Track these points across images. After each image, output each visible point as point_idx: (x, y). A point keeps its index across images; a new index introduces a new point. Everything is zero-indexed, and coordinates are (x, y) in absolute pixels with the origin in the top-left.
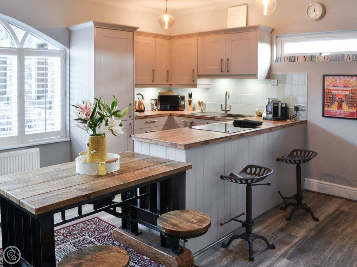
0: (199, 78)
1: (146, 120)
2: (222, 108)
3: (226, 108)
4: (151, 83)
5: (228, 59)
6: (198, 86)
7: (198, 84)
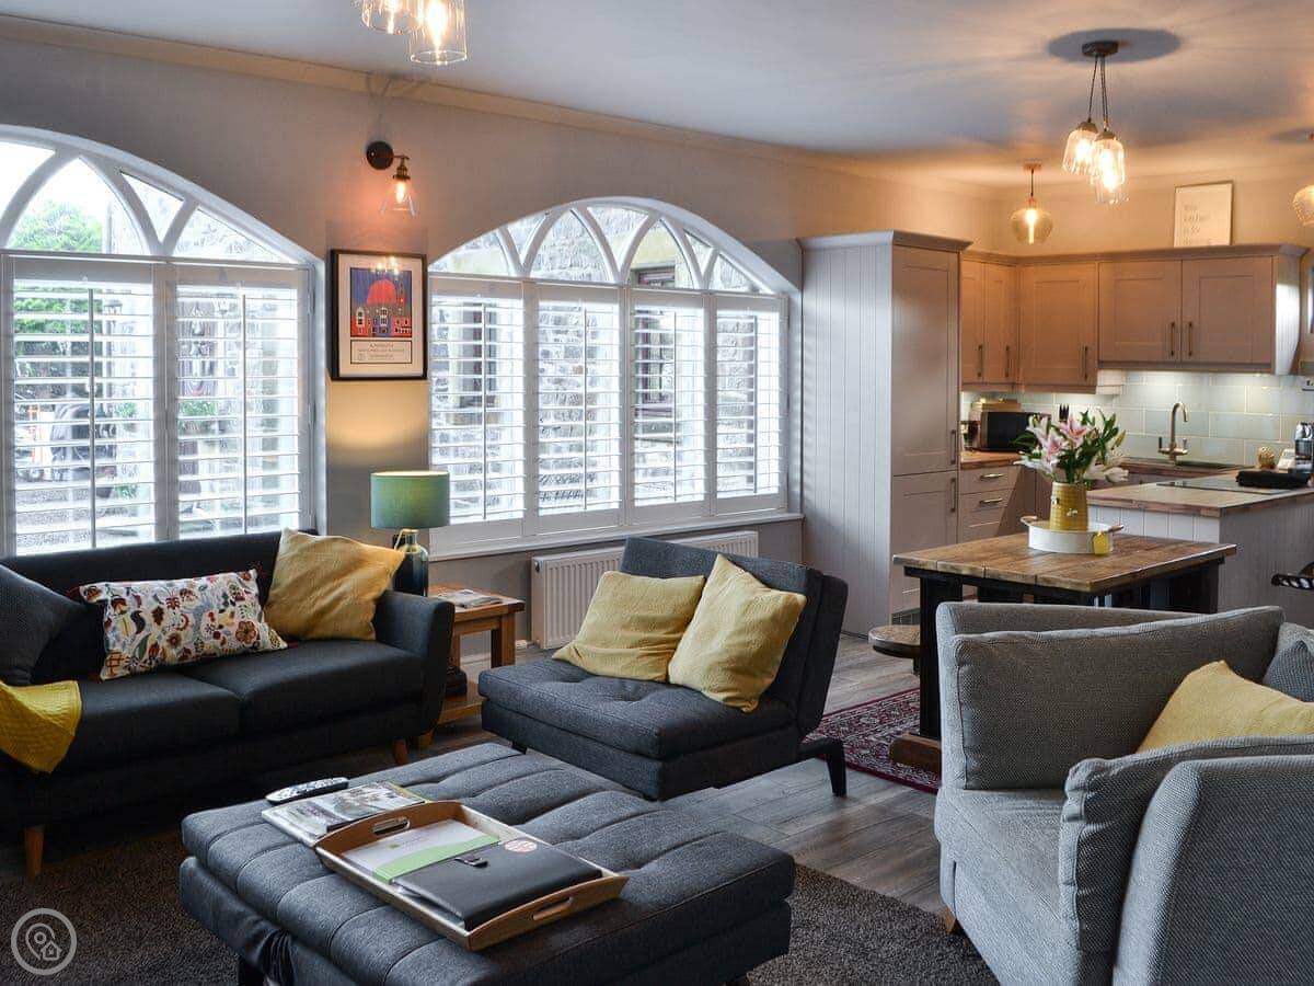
0: (1101, 369)
1: (980, 472)
2: (1160, 447)
3: (1173, 446)
4: (975, 378)
5: (1191, 325)
6: (1097, 389)
7: (1099, 383)
